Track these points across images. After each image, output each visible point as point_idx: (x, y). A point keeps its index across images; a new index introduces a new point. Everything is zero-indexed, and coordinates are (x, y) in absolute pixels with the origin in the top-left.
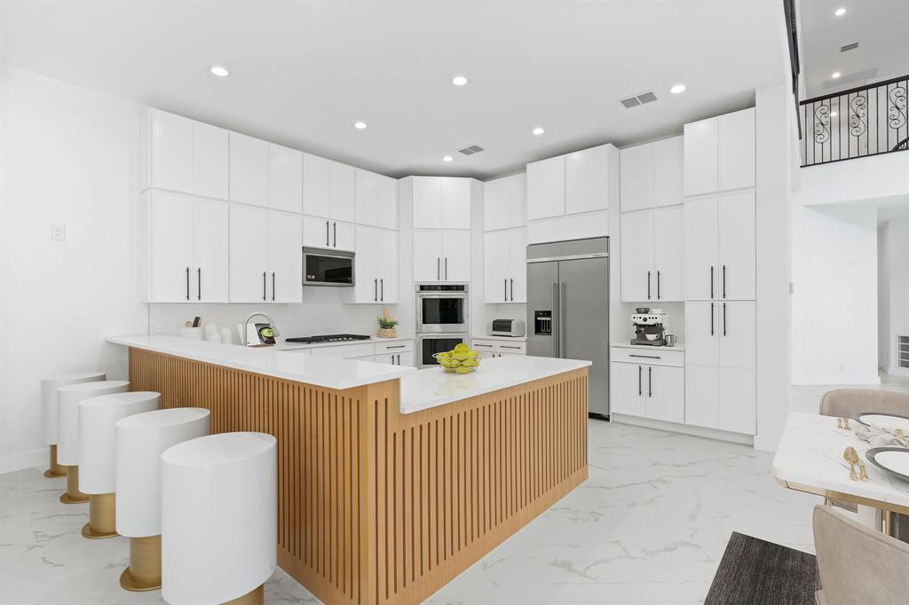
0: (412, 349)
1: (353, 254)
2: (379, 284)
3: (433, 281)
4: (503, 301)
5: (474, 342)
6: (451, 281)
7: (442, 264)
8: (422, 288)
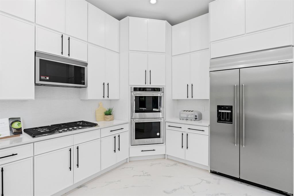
0: (128, 130)
1: (86, 64)
2: (106, 86)
3: (142, 85)
4: (186, 98)
5: (167, 124)
6: (154, 85)
7: (148, 74)
8: (135, 89)
